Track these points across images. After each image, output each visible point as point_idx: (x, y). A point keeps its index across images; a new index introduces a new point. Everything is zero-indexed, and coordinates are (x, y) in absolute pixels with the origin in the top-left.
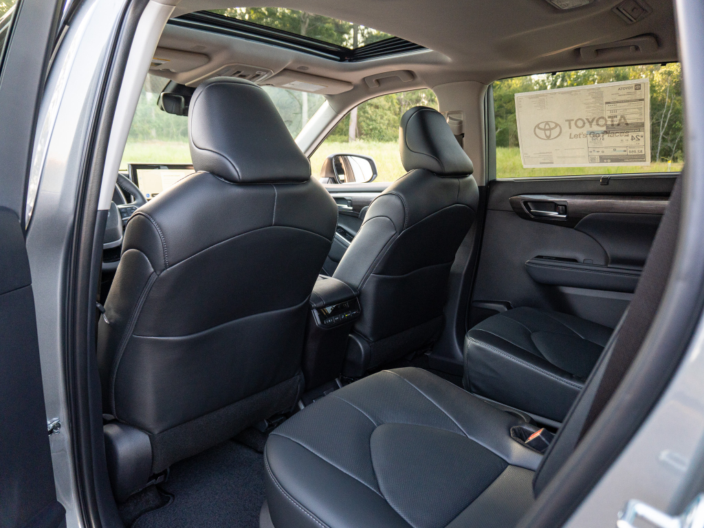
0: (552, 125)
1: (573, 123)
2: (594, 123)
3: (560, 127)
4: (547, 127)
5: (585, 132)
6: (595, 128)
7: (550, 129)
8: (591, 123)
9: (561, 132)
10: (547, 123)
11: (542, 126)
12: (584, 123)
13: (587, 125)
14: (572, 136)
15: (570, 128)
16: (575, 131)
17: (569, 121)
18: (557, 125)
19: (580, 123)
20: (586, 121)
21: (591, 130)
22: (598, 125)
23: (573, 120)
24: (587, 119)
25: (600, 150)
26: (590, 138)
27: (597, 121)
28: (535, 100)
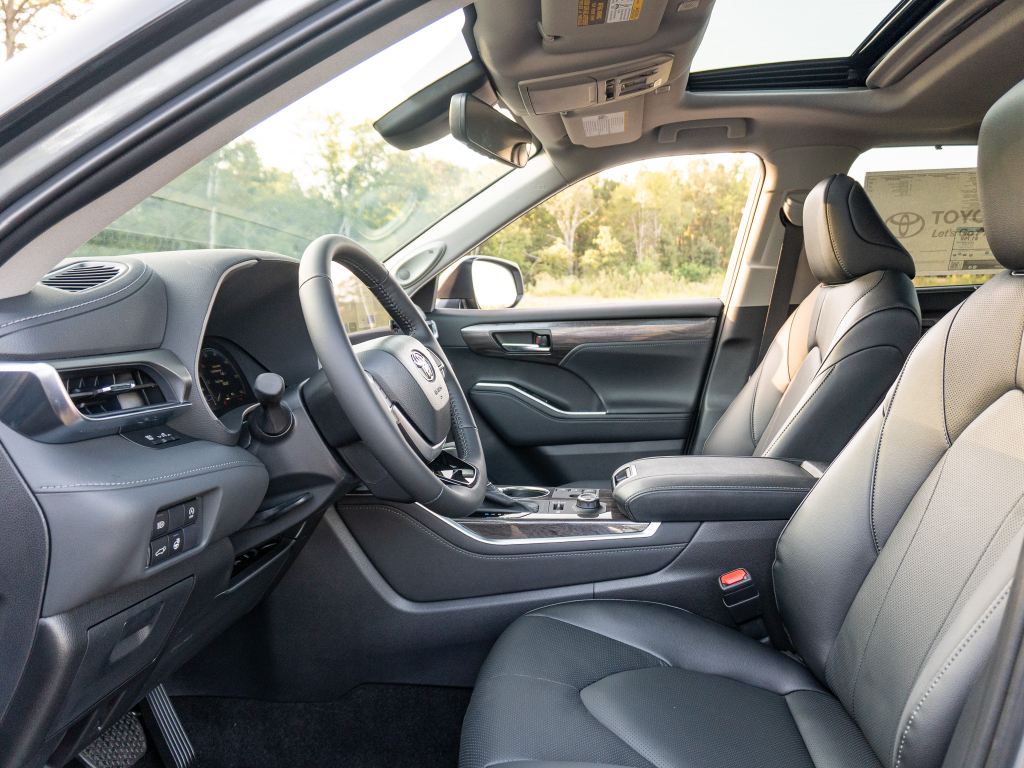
0: (913, 218)
1: (942, 216)
2: (971, 217)
3: (923, 221)
4: (905, 220)
5: (955, 229)
6: (970, 224)
7: (908, 224)
8: (965, 217)
9: (922, 228)
10: (906, 215)
11: (897, 219)
12: (957, 217)
13: (961, 219)
14: (936, 234)
15: (936, 223)
16: (942, 226)
17: (938, 213)
18: (919, 218)
19: (951, 217)
20: (960, 214)
21: (963, 226)
22: (974, 219)
23: (942, 212)
24: (962, 212)
25: (968, 253)
26: (958, 237)
27: (974, 216)
28: (894, 182)
